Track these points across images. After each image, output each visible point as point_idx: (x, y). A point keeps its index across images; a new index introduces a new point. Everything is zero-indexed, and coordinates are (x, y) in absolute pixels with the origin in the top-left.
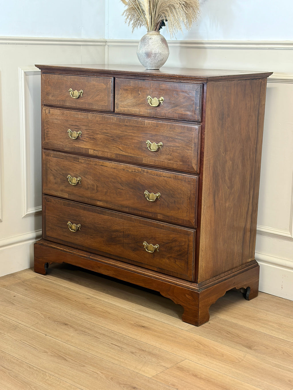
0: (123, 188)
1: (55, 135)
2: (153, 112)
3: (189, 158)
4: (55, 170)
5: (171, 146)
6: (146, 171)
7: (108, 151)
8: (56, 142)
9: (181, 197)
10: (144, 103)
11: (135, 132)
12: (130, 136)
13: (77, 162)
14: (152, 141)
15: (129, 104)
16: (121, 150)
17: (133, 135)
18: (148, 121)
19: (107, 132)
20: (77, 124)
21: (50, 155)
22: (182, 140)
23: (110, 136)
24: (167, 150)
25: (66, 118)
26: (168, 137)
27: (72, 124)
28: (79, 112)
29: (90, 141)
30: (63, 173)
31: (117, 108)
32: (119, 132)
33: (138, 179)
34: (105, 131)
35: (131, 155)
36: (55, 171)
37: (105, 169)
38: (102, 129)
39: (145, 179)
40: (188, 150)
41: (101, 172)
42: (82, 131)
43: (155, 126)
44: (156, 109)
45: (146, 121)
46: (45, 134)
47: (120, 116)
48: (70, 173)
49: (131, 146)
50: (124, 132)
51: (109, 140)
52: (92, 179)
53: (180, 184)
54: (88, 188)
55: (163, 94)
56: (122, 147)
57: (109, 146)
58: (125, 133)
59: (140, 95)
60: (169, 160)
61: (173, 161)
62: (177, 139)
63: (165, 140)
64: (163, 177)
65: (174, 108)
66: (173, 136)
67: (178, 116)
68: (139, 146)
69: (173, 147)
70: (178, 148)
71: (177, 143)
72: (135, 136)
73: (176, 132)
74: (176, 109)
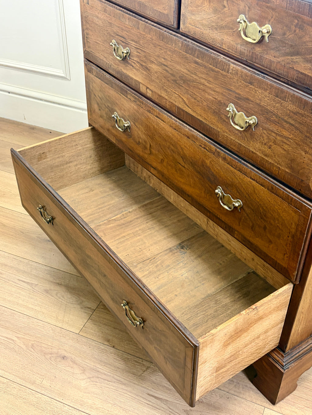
0: (186, 166)
1: (96, 42)
2: (246, 52)
3: (304, 168)
4: (99, 96)
5: (272, 131)
6: (222, 155)
7: (166, 97)
8: (98, 55)
10: (232, 29)
11: (211, 79)
12: (201, 84)
13: (125, 97)
14: (239, 109)
15: (204, 22)
16: (186, 104)
17: (207, 84)
18: (235, 66)
19: (165, 64)
20: (124, 34)
21: (93, 72)
22: (297, 128)
23: (170, 72)
24: (264, 135)
25: (109, 18)
26: (270, 112)
27: (118, 32)
28: (127, 14)
29: (142, 71)
30: (108, 106)
31: (184, 24)
32: (185, 71)
33: (208, 162)
34: (163, 60)
35: (201, 119)
36: (99, 98)
37: (161, 124)
38: (158, 56)
39: (219, 168)
40: (306, 152)
41: (155, 126)
42: (131, 49)
43: (248, 81)
44: (254, 48)
45: (232, 65)
46: (85, 37)
47: (189, 42)
48: (116, 109)
49: (202, 104)
50: (192, 73)
51: (169, 79)
52: (144, 131)
54: (139, 142)
55: (272, 20)
56: (187, 99)
57: (169, 90)
58: (193, 76)
59: (226, 9)
60: (266, 155)
61: (272, 159)
62: (286, 121)
63: (262, 115)
64: (251, 178)
65: (292, 56)
66: (280, 115)
67: (297, 77)
68: (216, 109)
69: (276, 135)
70: (285, 139)
71: (285, 129)
72: (210, 88)
73: (287, 107)
74: (295, 60)
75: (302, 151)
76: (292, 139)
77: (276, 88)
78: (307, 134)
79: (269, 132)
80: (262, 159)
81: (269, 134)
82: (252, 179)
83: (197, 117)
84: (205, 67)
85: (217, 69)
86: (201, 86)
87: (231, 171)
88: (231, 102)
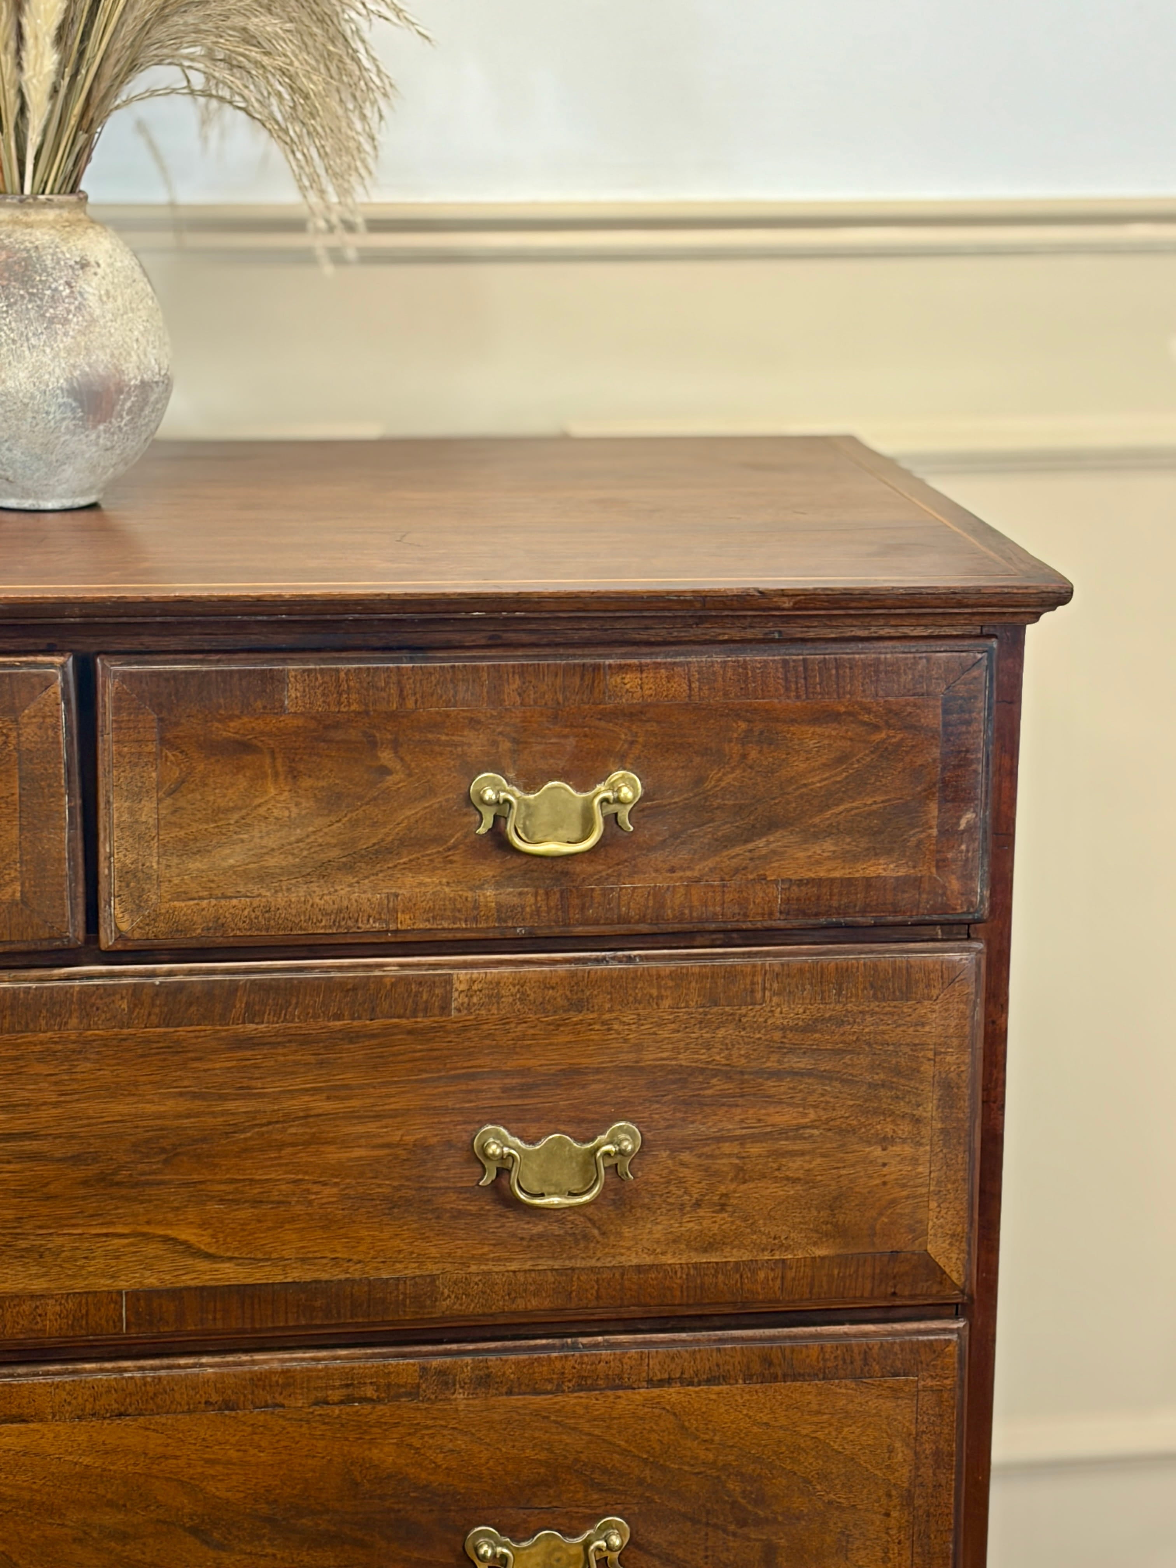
2: (530, 899)
3: (893, 1202)
5: (721, 1139)
6: (464, 1372)
7: (39, 1286)
9: (830, 1503)
10: (437, 840)
11: (350, 1077)
12: (289, 1118)
14: (533, 1130)
15: (269, 862)
16: (200, 1252)
17: (323, 1105)
18: (476, 973)
19: (17, 1126)
22: (826, 1077)
24: (684, 1172)
26: (693, 1071)
31: (138, 907)
32: (170, 1105)
33: (384, 1452)
35: (312, 1276)
39: (461, 1442)
40: (885, 1141)
43: (561, 1002)
45: (463, 974)
49: (309, 1204)
50: (223, 1098)
51: (54, 1188)
53: (814, 1407)
55: (637, 749)
56: (205, 1224)
57: (57, 1242)
58: (230, 1106)
59: (390, 779)
60: (706, 1249)
61: (742, 1246)
62: (777, 1075)
63: (658, 1102)
64: (651, 1383)
65: (746, 842)
66: (743, 1061)
67: (788, 901)
68: (397, 1189)
69: (742, 1145)
70: (787, 1139)
71: (780, 1102)
72: (352, 1116)
73: (766, 1022)
74: (764, 851)
75: (869, 1143)
76: (817, 1123)
77: (702, 977)
78: (876, 1077)
79: (706, 1150)
80: (692, 1272)
81: (708, 1157)
82: (661, 1383)
83: (280, 1279)
84: (305, 1041)
85: (378, 1023)
86: (293, 1130)
87: (536, 1413)
88: (482, 1124)
